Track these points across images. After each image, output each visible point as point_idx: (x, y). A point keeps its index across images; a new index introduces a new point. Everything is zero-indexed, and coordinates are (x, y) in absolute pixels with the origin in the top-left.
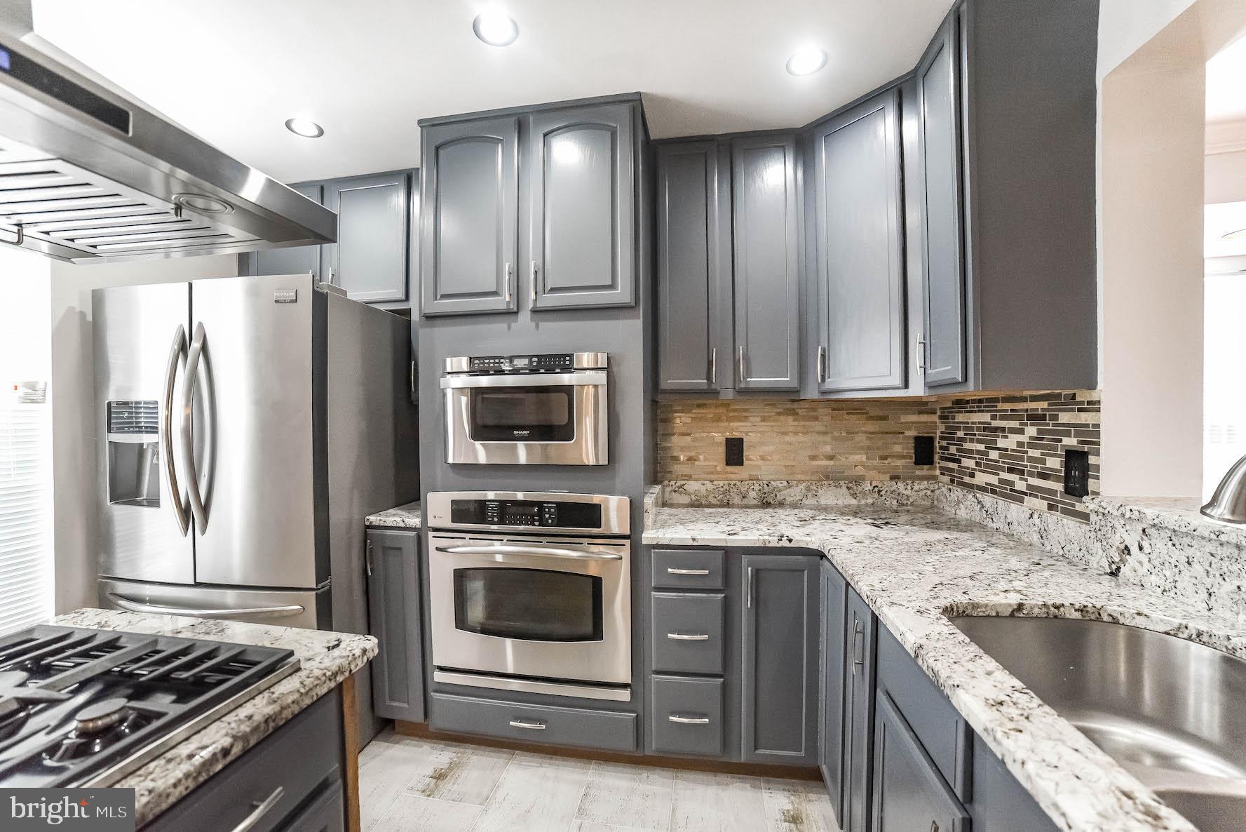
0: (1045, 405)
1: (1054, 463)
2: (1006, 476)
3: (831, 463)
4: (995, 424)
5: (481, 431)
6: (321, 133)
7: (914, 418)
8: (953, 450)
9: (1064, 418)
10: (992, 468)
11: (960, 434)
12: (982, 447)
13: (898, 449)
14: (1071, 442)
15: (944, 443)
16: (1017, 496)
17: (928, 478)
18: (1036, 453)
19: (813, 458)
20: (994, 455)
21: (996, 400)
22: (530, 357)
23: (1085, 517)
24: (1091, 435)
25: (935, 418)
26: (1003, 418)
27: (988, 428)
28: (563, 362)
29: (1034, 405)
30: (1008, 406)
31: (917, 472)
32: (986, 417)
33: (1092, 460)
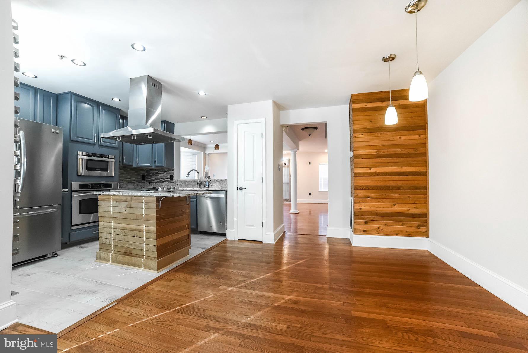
0: (167, 170)
1: (169, 177)
2: (161, 180)
3: (129, 180)
4: (159, 173)
5: (88, 169)
7: (142, 172)
8: (149, 177)
9: (170, 171)
10: (158, 179)
11: (151, 174)
12: (156, 176)
13: (139, 177)
14: (171, 174)
15: (146, 176)
16: (163, 182)
18: (166, 176)
19: (126, 179)
20: (159, 177)
21: (159, 169)
22: (100, 154)
23: (173, 182)
24: (173, 173)
25: (145, 172)
26: (161, 172)
27: (157, 173)
28: (106, 156)
29: (166, 170)
30: (162, 170)
31: (143, 182)
32: (157, 172)
33: (173, 176)
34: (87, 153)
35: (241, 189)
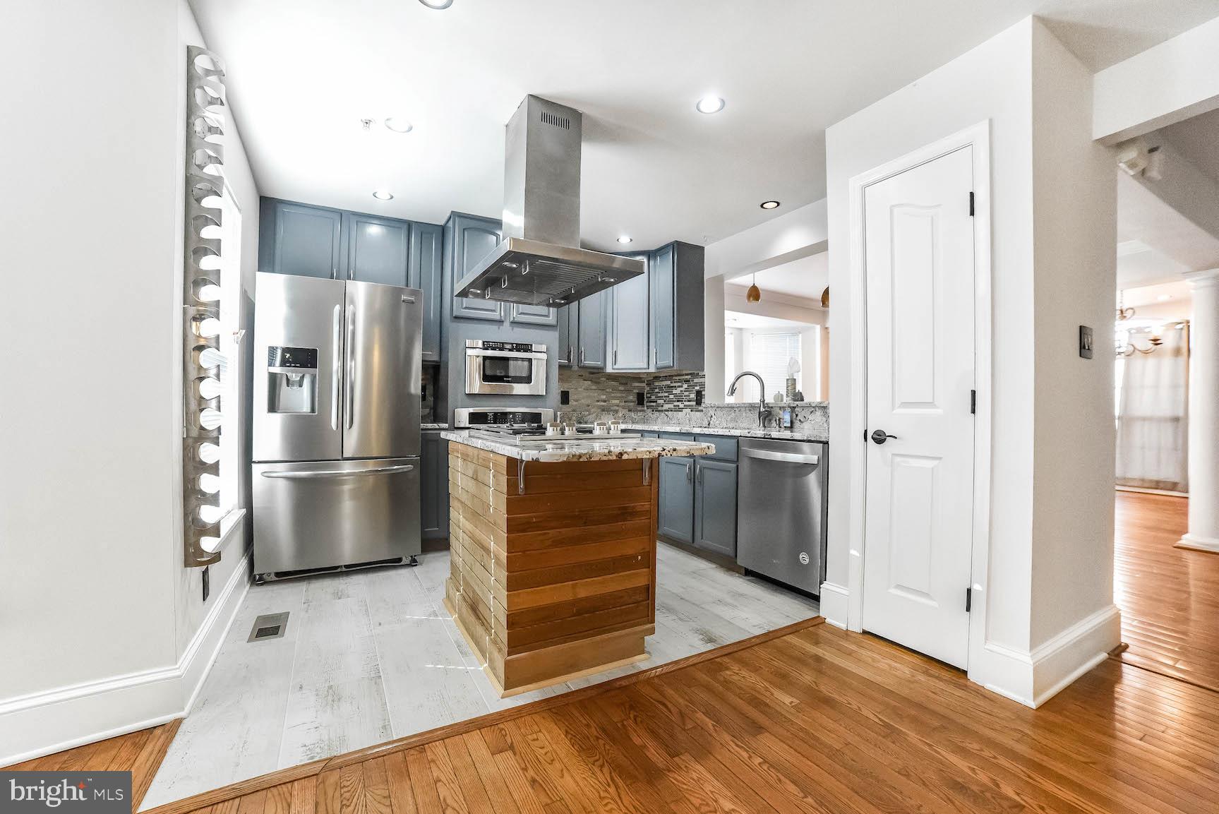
0: (690, 377)
1: (693, 396)
2: (676, 403)
3: (605, 404)
4: (672, 385)
5: (486, 378)
6: (392, 197)
7: (637, 384)
8: (653, 397)
9: (696, 380)
10: (671, 401)
11: (657, 390)
12: (666, 394)
13: (631, 398)
14: (697, 388)
15: (649, 395)
16: (680, 410)
17: (643, 411)
18: (687, 393)
19: (598, 401)
20: (671, 396)
21: (672, 376)
22: (512, 344)
23: (702, 411)
24: (702, 385)
25: (644, 385)
26: (675, 382)
27: (669, 387)
28: (526, 348)
29: (686, 377)
30: (677, 378)
31: (638, 409)
32: (669, 382)
33: (703, 393)
34: (484, 342)
35: (880, 438)
